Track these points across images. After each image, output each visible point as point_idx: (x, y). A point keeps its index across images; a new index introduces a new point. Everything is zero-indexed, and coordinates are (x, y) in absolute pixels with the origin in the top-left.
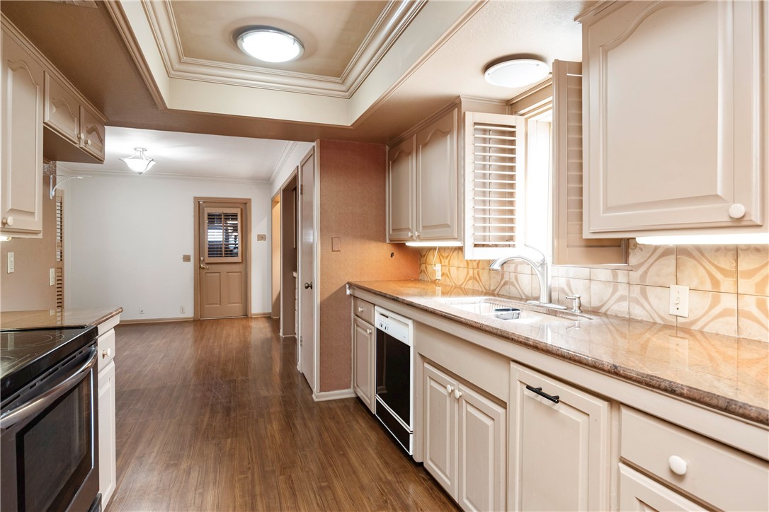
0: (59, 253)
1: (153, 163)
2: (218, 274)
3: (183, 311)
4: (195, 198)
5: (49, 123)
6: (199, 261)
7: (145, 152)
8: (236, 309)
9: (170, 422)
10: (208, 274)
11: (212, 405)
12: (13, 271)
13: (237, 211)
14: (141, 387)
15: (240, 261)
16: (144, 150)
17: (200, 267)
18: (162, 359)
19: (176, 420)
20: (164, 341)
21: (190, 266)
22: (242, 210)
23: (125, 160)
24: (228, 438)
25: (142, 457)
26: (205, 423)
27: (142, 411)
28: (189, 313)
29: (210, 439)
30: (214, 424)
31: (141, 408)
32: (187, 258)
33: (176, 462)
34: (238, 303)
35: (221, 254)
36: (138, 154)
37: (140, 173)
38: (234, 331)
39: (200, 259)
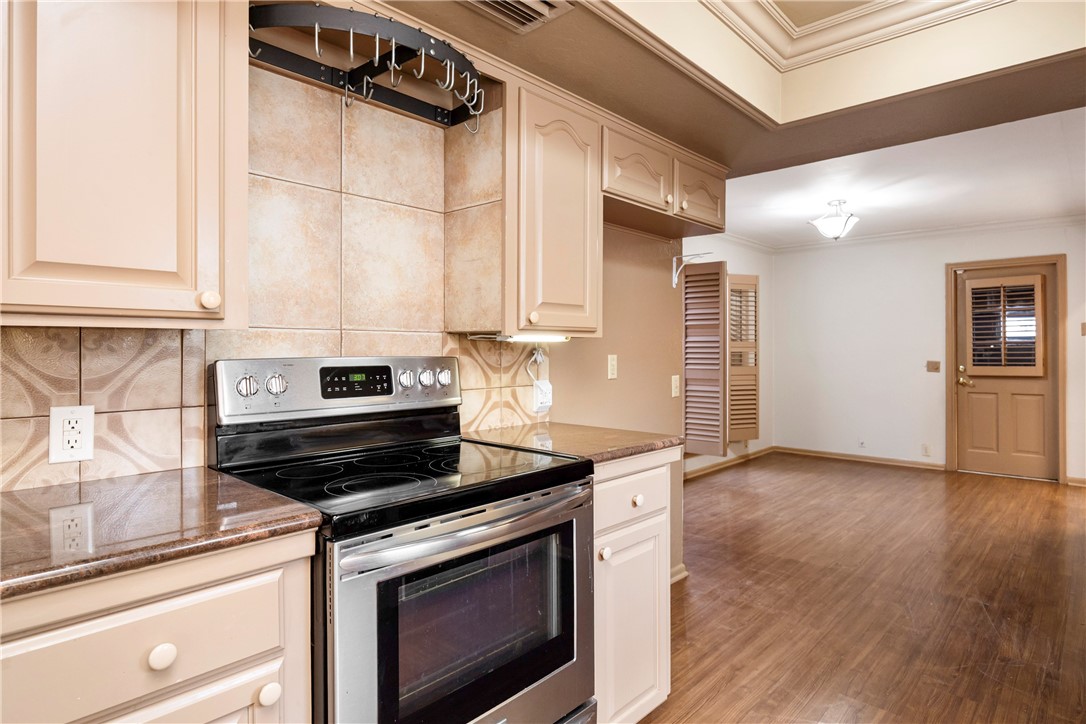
0: (753, 356)
1: (854, 220)
2: (994, 396)
3: (926, 452)
4: (948, 266)
5: (609, 190)
6: (955, 372)
7: (843, 206)
8: (1032, 463)
9: (809, 631)
10: (974, 396)
11: (890, 632)
12: (615, 376)
13: (1036, 281)
14: (802, 560)
15: (1041, 374)
16: (841, 202)
17: (958, 382)
18: (857, 524)
19: (818, 632)
20: (878, 495)
21: (940, 379)
22: (1044, 278)
23: (815, 223)
24: (883, 708)
25: (738, 669)
26: (860, 658)
27: (781, 597)
28: (937, 457)
29: (851, 692)
30: (872, 669)
31: (782, 592)
32: (933, 367)
33: (776, 704)
34: (1036, 453)
35: (1000, 361)
36: (833, 210)
37: (836, 239)
38: (1012, 505)
39: (957, 369)
